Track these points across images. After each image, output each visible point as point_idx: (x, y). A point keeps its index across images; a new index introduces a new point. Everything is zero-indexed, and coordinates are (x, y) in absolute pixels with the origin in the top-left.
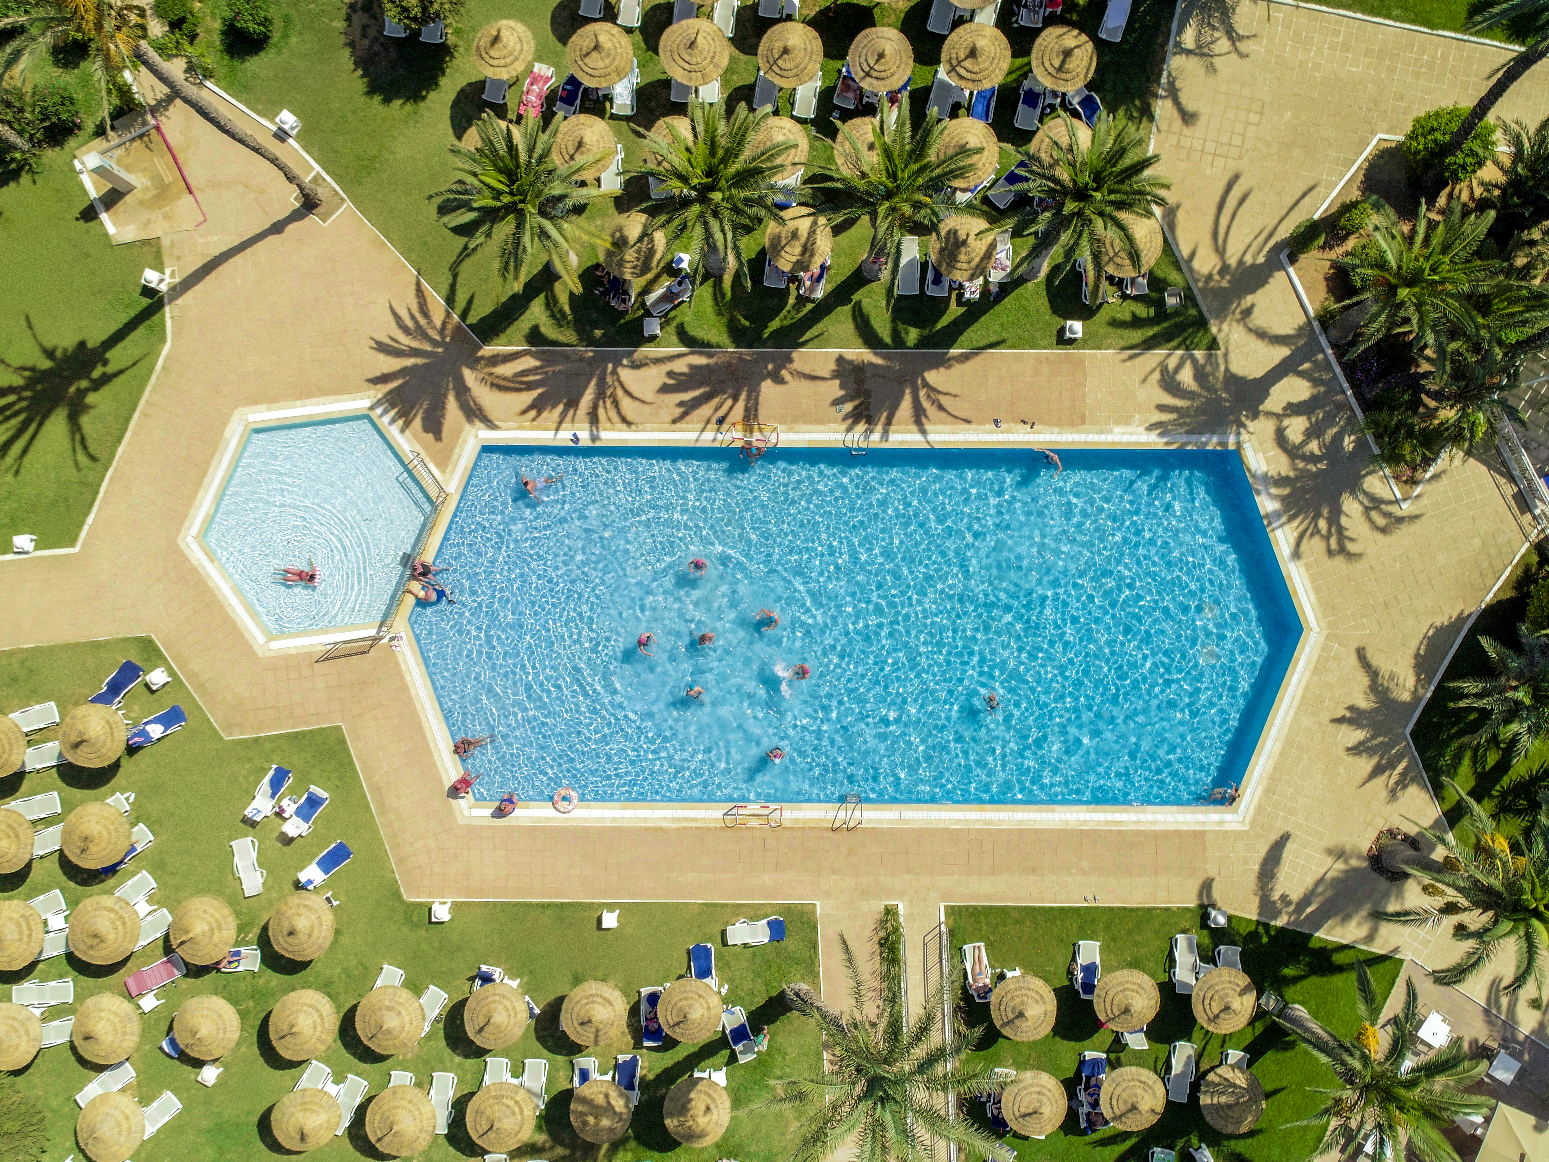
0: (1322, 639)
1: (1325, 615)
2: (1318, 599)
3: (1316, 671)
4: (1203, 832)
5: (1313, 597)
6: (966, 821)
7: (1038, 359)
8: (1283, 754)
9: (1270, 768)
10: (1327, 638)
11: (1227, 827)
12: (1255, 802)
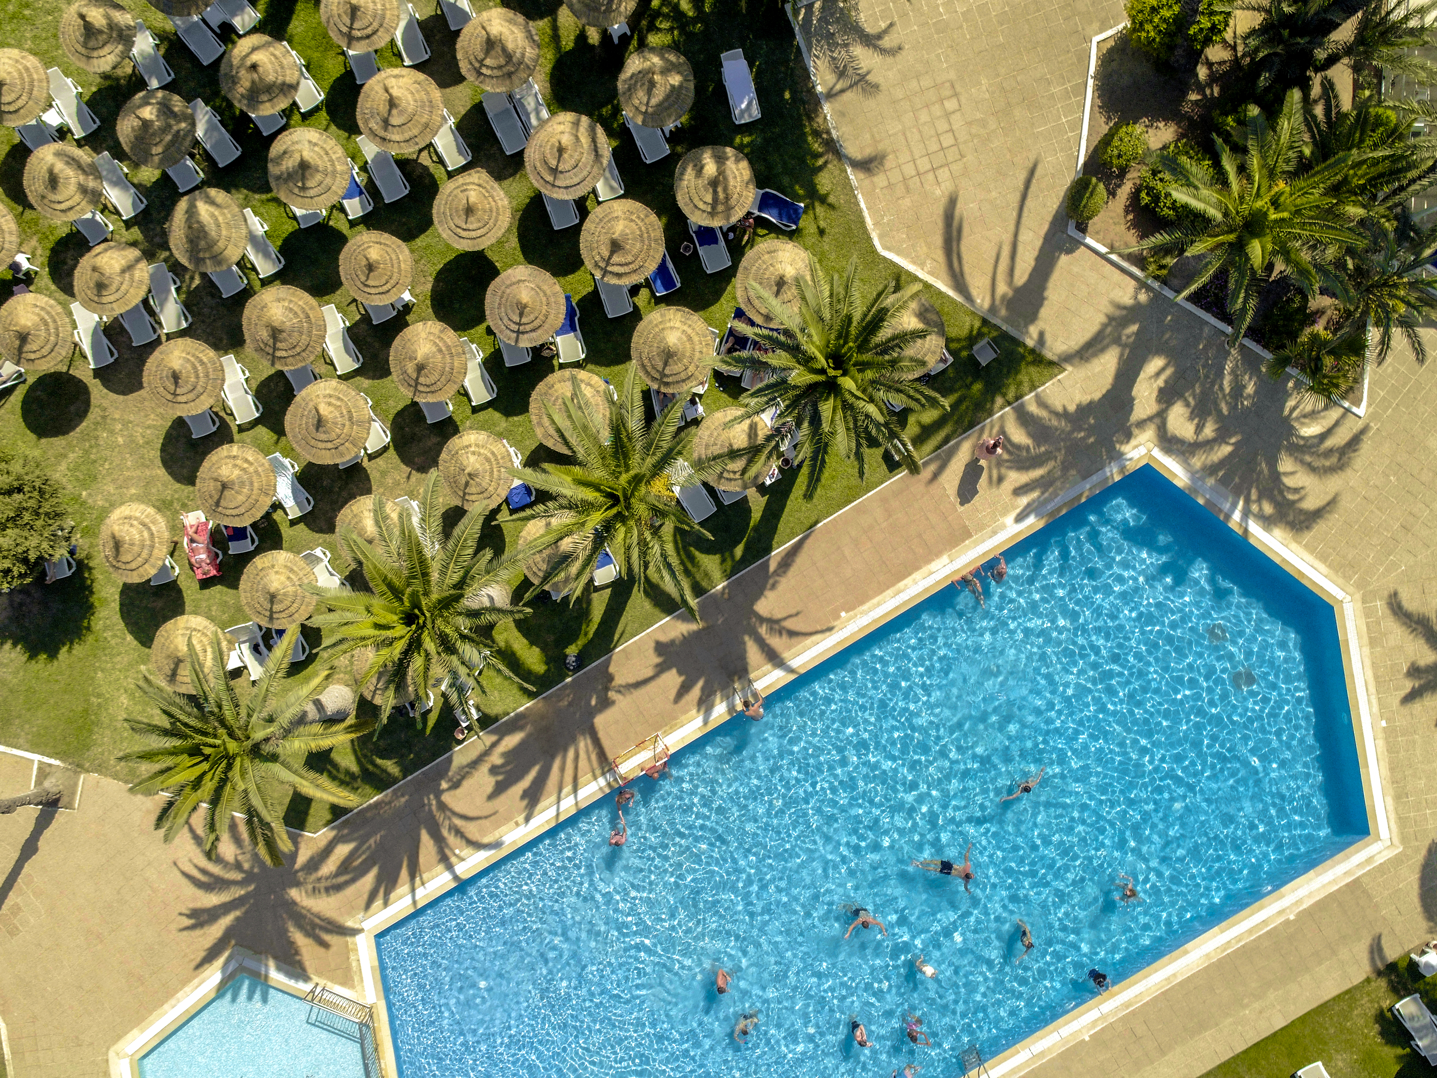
0: (1359, 604)
1: (1347, 578)
2: (1330, 566)
3: (1373, 642)
4: (1356, 882)
5: (1322, 567)
6: (1103, 1017)
7: (883, 499)
8: (1392, 749)
9: (1386, 772)
10: (1364, 602)
11: (1379, 860)
12: (1392, 816)
